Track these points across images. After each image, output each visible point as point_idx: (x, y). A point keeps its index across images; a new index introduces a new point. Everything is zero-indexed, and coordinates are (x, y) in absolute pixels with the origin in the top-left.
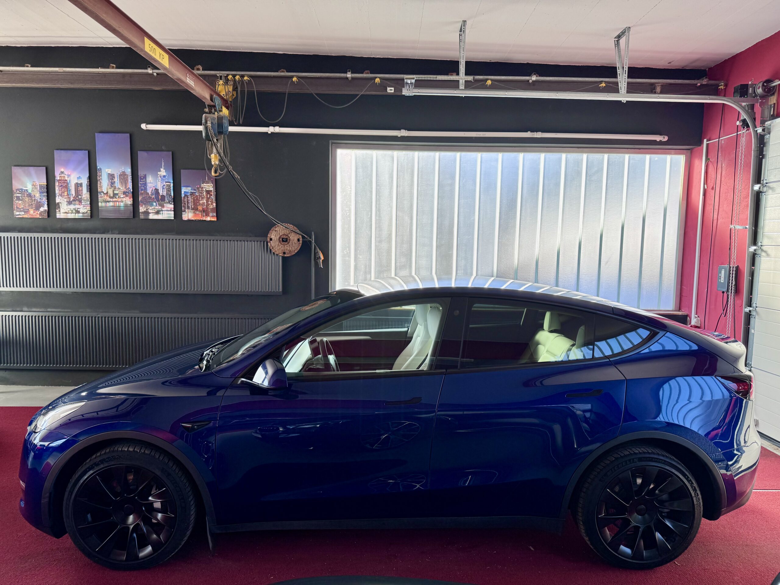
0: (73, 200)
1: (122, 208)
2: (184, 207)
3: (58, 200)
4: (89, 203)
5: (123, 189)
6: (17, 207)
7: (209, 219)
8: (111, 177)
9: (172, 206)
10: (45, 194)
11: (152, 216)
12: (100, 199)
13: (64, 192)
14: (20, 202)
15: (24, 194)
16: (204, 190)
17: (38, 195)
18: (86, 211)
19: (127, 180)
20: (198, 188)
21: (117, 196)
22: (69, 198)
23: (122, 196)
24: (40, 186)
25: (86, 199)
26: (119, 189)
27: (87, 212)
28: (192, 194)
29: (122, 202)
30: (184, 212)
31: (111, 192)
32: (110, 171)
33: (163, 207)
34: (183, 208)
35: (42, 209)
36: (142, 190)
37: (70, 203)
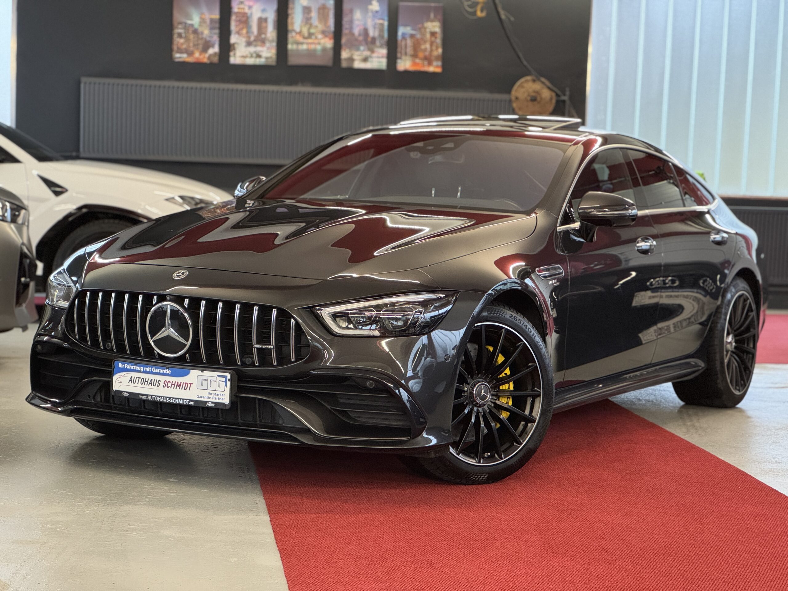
0: (255, 40)
1: (319, 53)
2: (401, 53)
3: (233, 39)
4: (274, 44)
5: (321, 27)
6: (178, 48)
7: (431, 69)
8: (307, 10)
9: (384, 51)
10: (217, 31)
11: (358, 65)
12: (290, 40)
13: (242, 29)
14: (182, 41)
15: (188, 30)
16: (428, 30)
17: (206, 32)
18: (269, 55)
19: (328, 15)
20: (420, 29)
21: (313, 37)
22: (249, 37)
23: (320, 36)
24: (212, 21)
25: (271, 38)
26: (316, 27)
27: (271, 57)
28: (412, 36)
29: (319, 44)
30: (400, 58)
31: (305, 31)
32: (305, 3)
33: (372, 51)
34: (399, 55)
35: (211, 51)
36: (346, 29)
37: (249, 44)
